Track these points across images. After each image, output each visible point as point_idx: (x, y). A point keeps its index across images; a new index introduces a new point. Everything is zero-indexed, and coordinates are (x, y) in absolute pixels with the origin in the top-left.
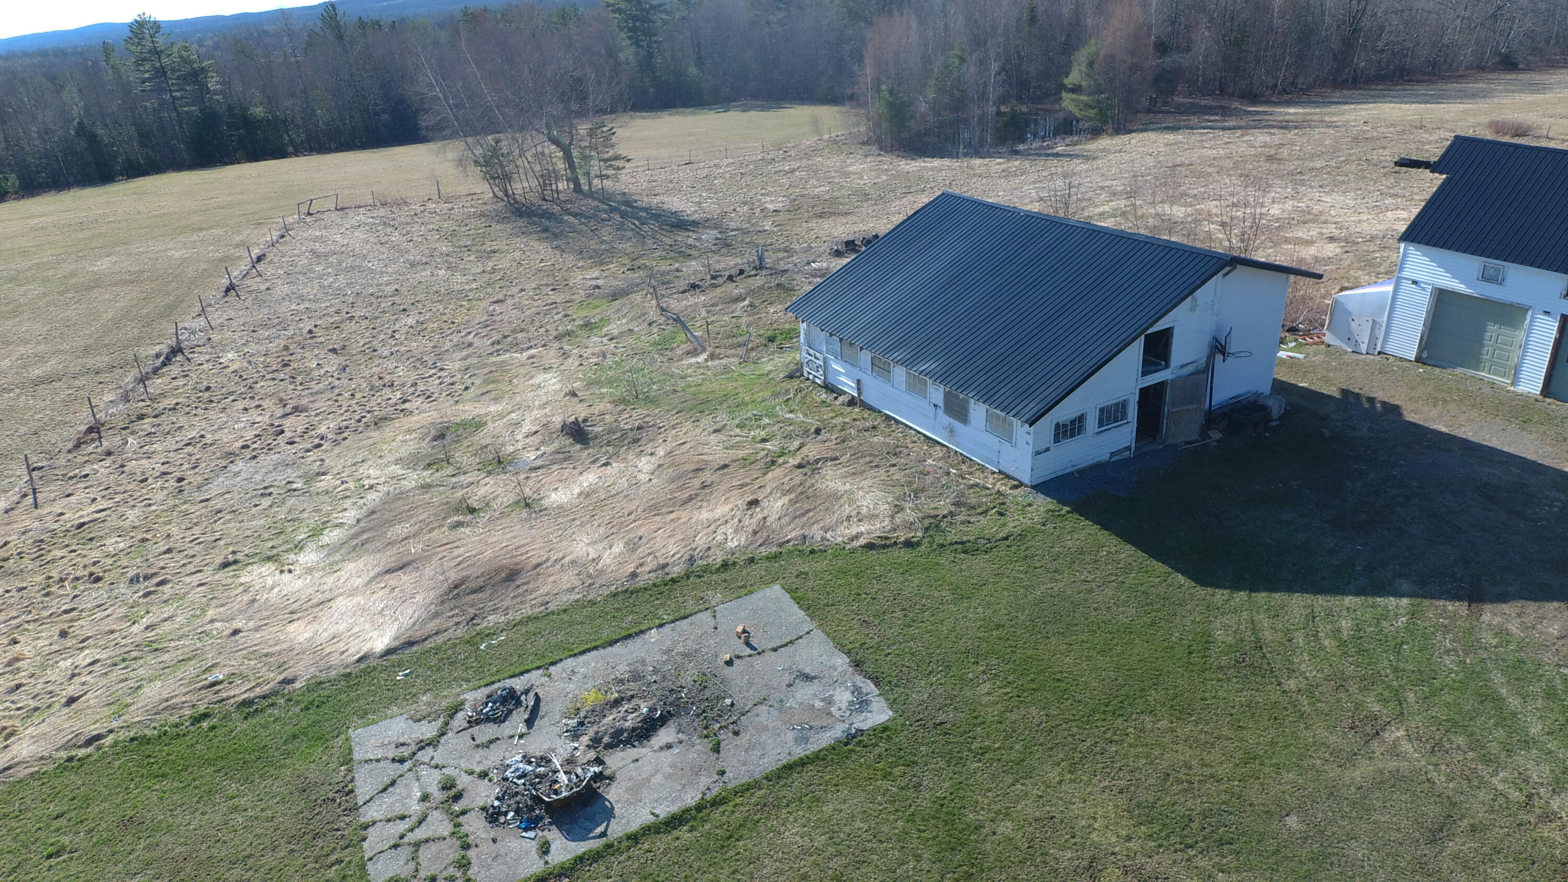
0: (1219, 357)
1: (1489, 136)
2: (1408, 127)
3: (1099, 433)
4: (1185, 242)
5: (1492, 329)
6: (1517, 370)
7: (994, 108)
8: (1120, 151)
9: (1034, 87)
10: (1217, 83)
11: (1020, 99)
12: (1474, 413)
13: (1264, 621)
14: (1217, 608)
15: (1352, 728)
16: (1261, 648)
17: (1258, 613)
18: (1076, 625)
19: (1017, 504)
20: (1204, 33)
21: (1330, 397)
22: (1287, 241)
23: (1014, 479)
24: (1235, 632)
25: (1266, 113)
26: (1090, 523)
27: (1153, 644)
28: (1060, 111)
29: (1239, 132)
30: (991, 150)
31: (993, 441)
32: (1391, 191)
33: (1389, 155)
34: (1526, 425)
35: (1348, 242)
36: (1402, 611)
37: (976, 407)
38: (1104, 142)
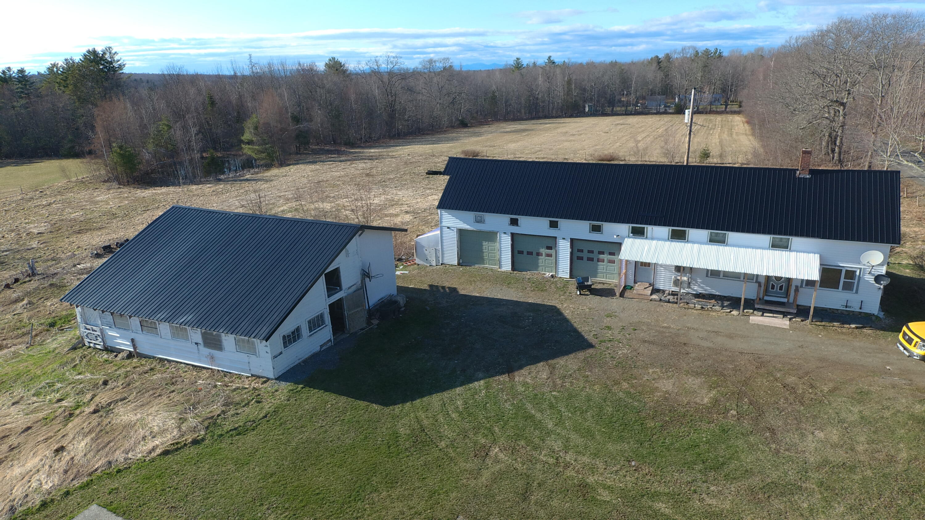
0: (367, 280)
1: (463, 156)
2: (428, 156)
3: (310, 336)
4: (335, 221)
5: (485, 244)
6: (500, 261)
7: (199, 155)
8: (286, 176)
9: (223, 142)
10: (331, 138)
11: (215, 149)
12: (488, 285)
13: (422, 415)
14: (398, 417)
15: (475, 456)
16: (424, 430)
17: (418, 411)
18: (322, 455)
19: (268, 392)
20: (317, 112)
21: (425, 290)
22: (386, 215)
23: (262, 377)
24: (409, 427)
25: (360, 152)
26: (317, 391)
27: (368, 450)
28: (243, 155)
29: (349, 163)
30: (202, 180)
31: (243, 357)
32: (428, 187)
33: (423, 170)
34: (509, 285)
35: (414, 213)
36: (482, 388)
37: (227, 338)
38: (274, 171)
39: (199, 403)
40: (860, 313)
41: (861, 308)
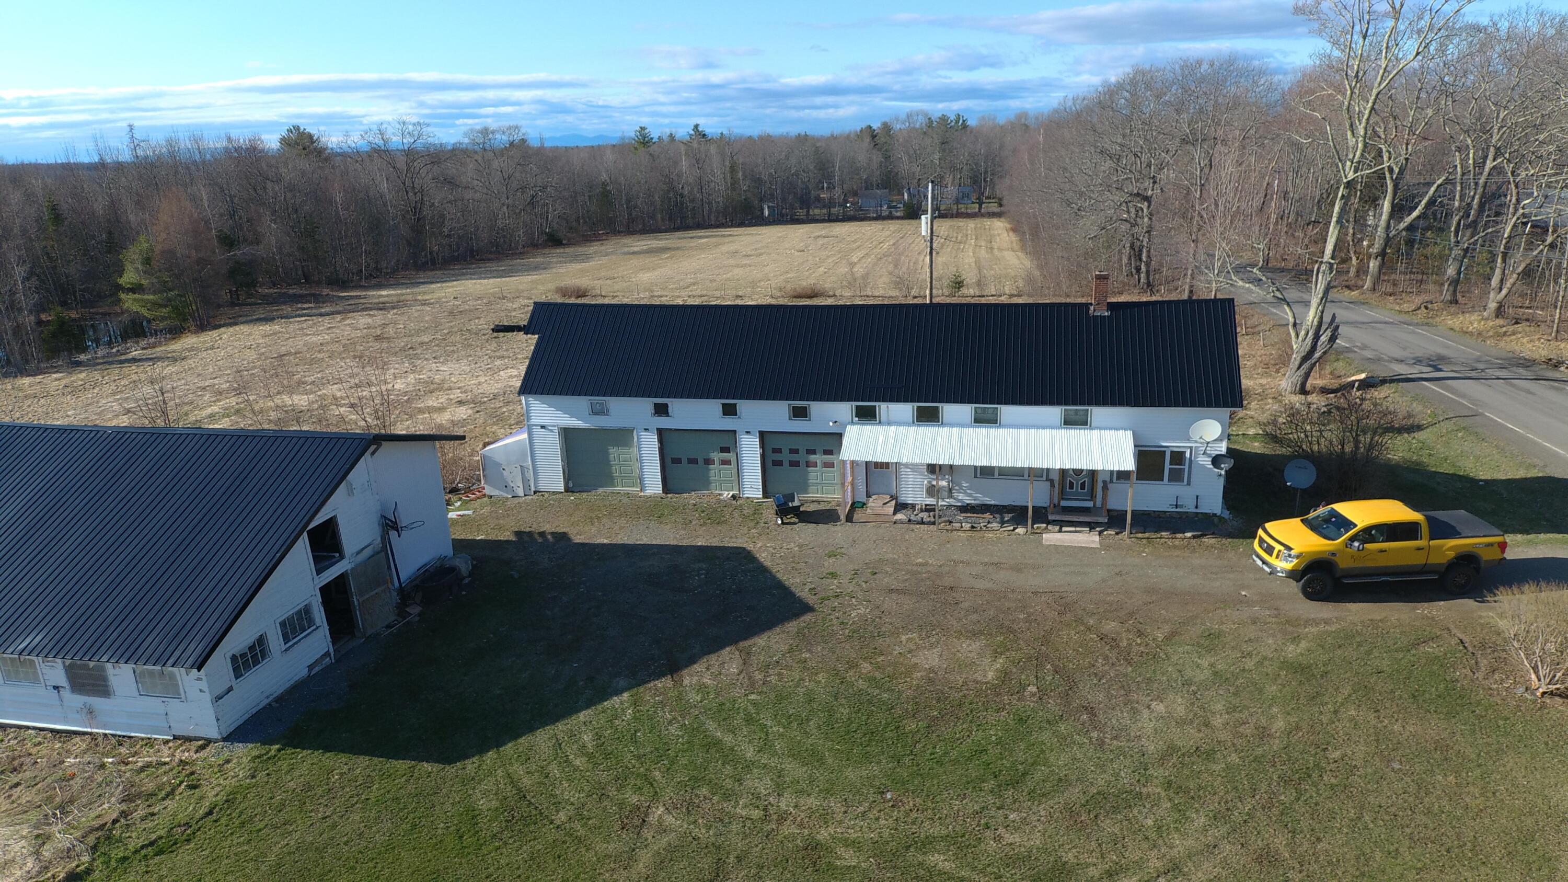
0: (393, 534)
1: (560, 300)
2: (492, 299)
3: (286, 650)
4: (318, 429)
5: (613, 451)
6: (641, 479)
7: (32, 318)
8: (212, 348)
9: (80, 290)
10: (300, 272)
11: (64, 304)
12: (623, 521)
13: (518, 769)
14: (473, 779)
15: (623, 828)
16: (525, 797)
17: (511, 764)
18: (330, 871)
19: (211, 766)
20: (269, 226)
21: (507, 542)
22: (421, 411)
23: (197, 739)
24: (496, 794)
25: (359, 297)
26: (309, 752)
27: (421, 848)
28: (122, 313)
29: (338, 317)
30: (42, 365)
31: (153, 704)
32: (498, 354)
33: (484, 323)
34: (661, 519)
35: (475, 402)
36: (626, 705)
37: (117, 671)
38: (189, 341)
39: (71, 802)
40: (1197, 513)
41: (1197, 507)
